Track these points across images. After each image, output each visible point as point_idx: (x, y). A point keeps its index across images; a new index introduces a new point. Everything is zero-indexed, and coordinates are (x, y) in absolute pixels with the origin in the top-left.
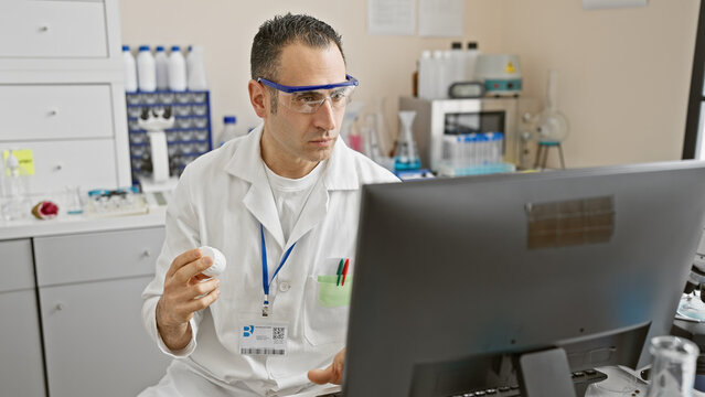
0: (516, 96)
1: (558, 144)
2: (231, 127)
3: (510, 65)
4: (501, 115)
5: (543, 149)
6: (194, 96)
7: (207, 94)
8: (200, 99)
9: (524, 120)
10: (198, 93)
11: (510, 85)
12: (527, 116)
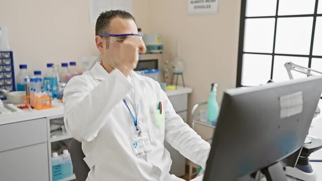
0: (161, 53)
1: (181, 74)
2: (24, 70)
3: (158, 39)
4: (156, 61)
5: (176, 76)
6: (3, 54)
7: (11, 53)
8: (7, 56)
9: (166, 64)
10: (6, 52)
11: (159, 48)
12: (167, 62)
